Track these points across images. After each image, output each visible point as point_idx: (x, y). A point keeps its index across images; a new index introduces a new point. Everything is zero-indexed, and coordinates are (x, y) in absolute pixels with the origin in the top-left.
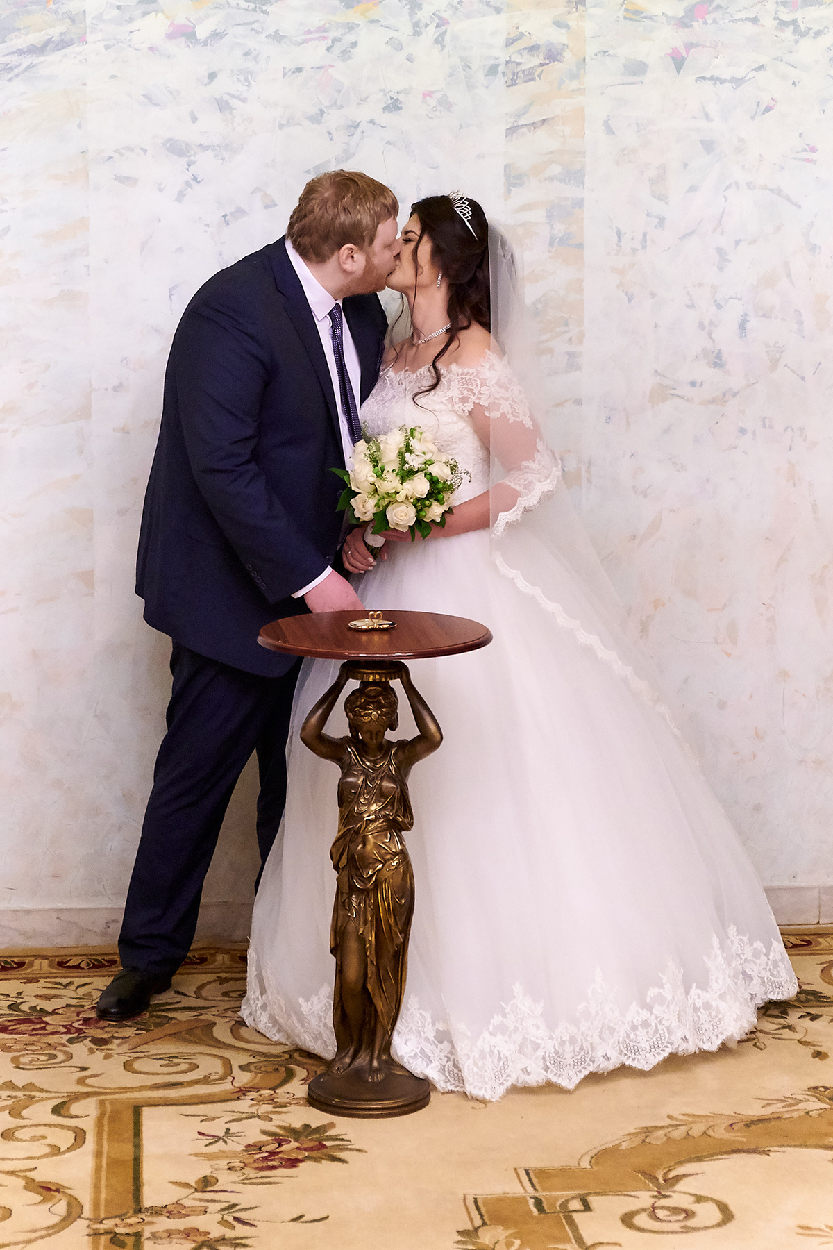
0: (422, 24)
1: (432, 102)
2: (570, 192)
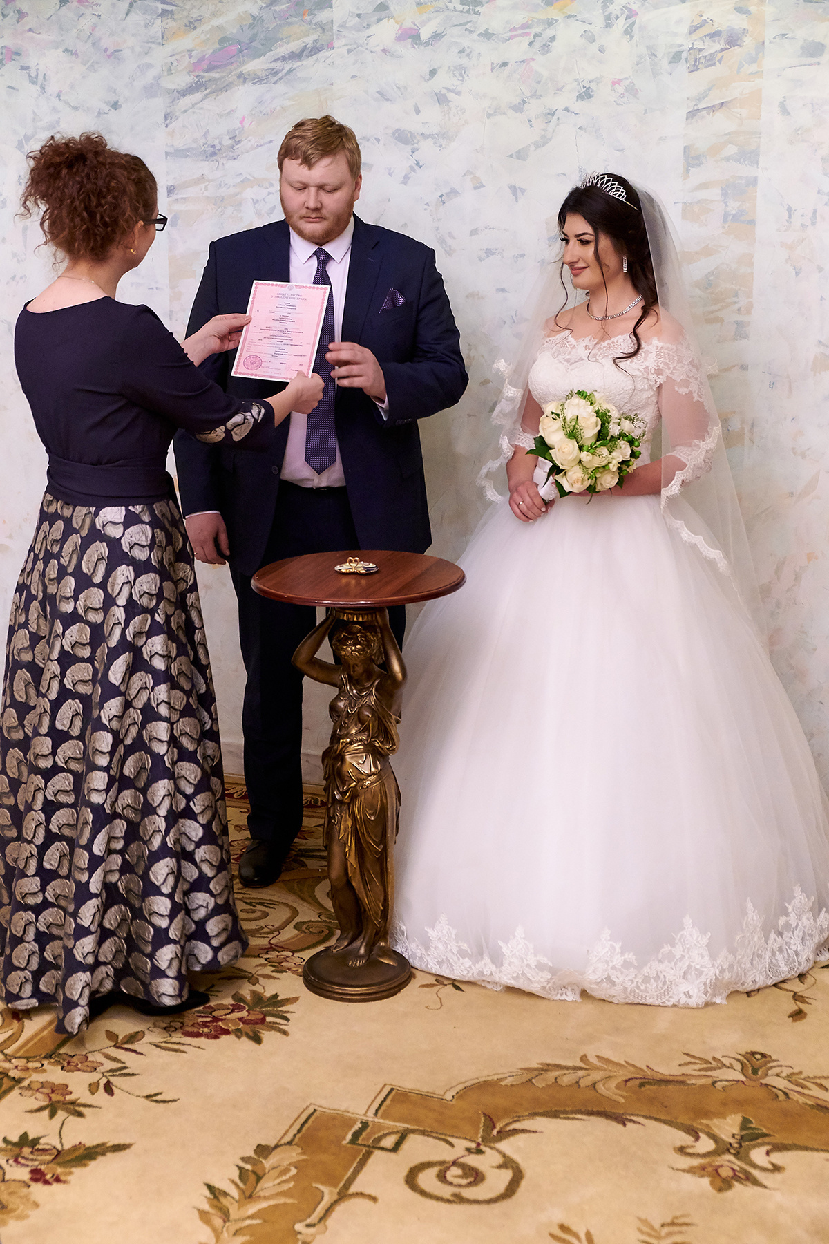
0: (613, 16)
1: (620, 89)
2: (746, 171)
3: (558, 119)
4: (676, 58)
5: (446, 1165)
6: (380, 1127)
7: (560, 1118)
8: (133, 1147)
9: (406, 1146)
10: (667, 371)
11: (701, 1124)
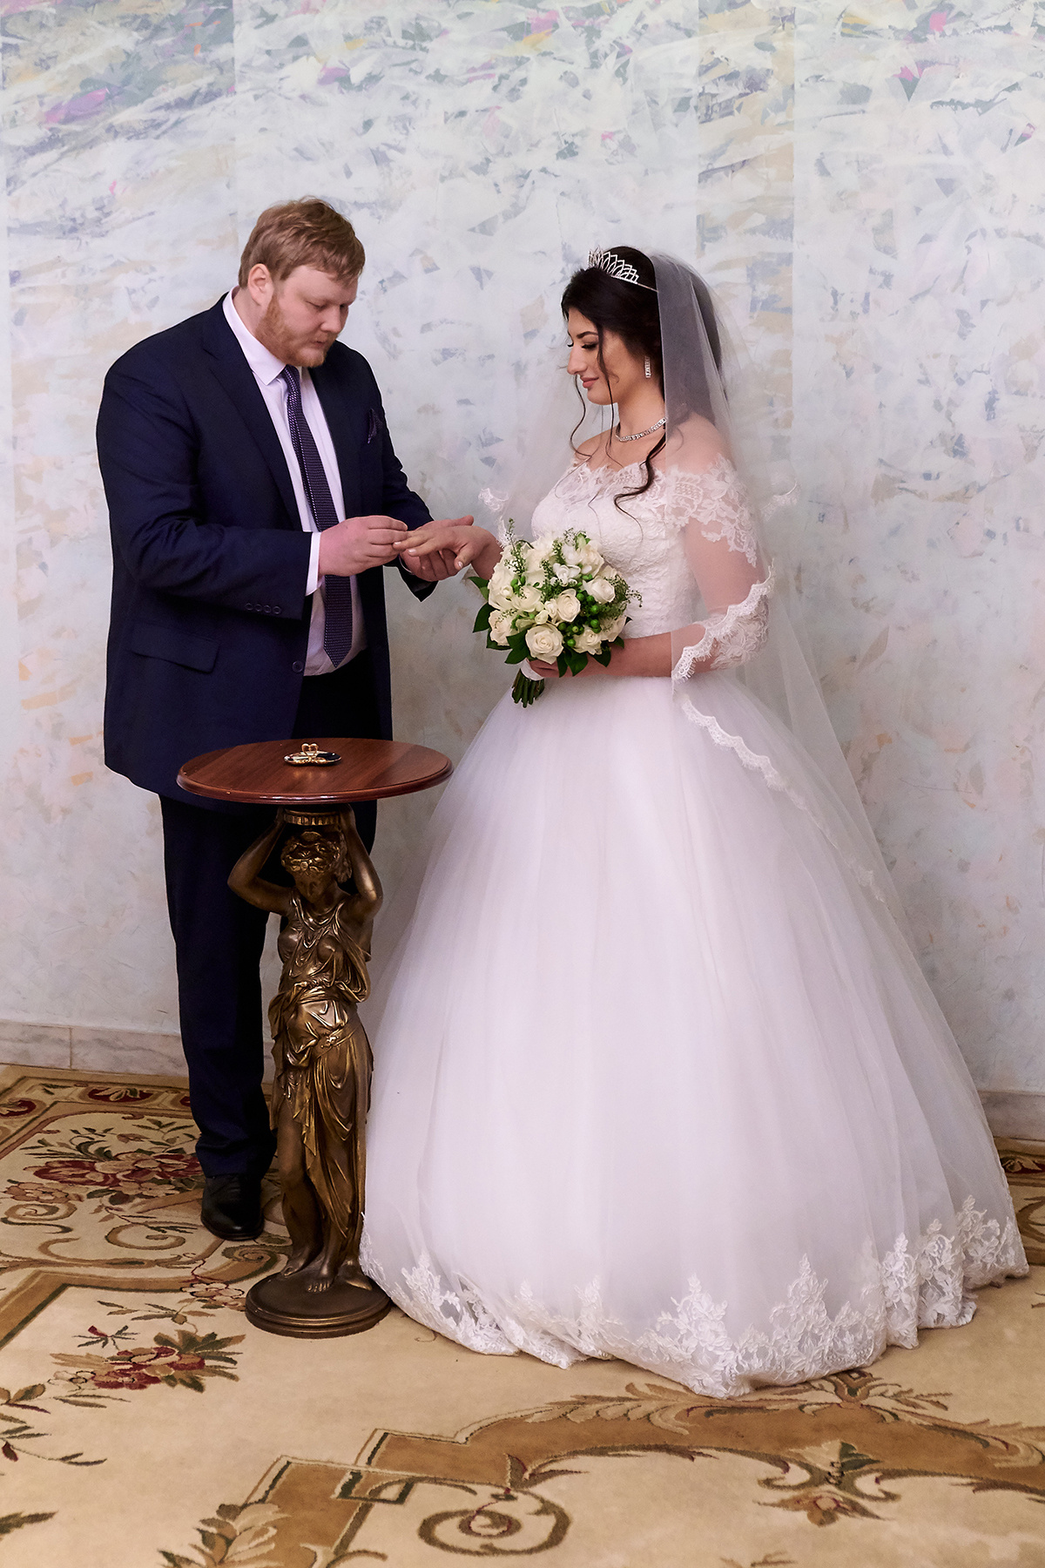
0: (601, 54)
1: (613, 145)
2: (775, 246)
3: (534, 182)
4: (683, 105)
5: (468, 1515)
6: (377, 1478)
7: (609, 1456)
8: (55, 1516)
9: (414, 1496)
10: (689, 509)
11: (789, 1453)
